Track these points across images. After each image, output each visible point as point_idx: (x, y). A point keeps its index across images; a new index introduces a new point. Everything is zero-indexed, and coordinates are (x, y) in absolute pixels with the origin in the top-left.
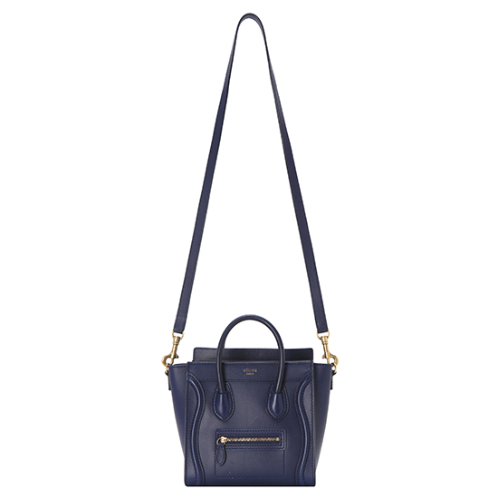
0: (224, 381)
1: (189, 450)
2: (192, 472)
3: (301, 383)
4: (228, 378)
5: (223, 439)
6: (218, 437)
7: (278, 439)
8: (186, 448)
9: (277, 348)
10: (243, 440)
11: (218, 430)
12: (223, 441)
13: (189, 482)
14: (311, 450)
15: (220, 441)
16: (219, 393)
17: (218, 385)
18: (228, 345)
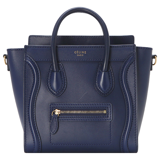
0: (58, 61)
1: (27, 120)
2: (30, 140)
3: (125, 63)
4: (61, 58)
5: (57, 112)
6: (52, 109)
7: (105, 112)
8: (25, 119)
9: (102, 35)
10: (75, 112)
11: (52, 104)
12: (57, 113)
13: (28, 149)
14: (134, 121)
15: (54, 113)
16: (53, 71)
17: (52, 65)
18: (60, 33)
